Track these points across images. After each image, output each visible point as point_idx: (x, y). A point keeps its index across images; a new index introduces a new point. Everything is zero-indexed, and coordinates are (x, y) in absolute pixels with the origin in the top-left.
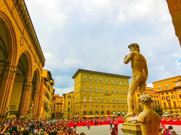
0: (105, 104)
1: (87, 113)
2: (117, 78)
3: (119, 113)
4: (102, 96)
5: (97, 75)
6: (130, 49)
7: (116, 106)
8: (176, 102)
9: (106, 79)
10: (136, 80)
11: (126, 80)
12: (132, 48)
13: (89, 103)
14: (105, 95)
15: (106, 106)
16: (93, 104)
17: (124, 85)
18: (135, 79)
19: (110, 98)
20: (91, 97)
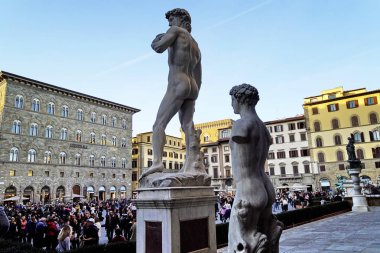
0: (71, 168)
1: (18, 190)
2: (107, 110)
3: (102, 189)
4: (65, 147)
5: (55, 94)
6: (170, 20)
7: (97, 173)
8: (219, 169)
9: (78, 107)
10: (177, 94)
11: (128, 115)
12: (175, 19)
13: (26, 166)
14: (73, 146)
15: (72, 173)
16: (38, 167)
17: (121, 126)
18: (174, 91)
19: (85, 154)
20: (32, 151)
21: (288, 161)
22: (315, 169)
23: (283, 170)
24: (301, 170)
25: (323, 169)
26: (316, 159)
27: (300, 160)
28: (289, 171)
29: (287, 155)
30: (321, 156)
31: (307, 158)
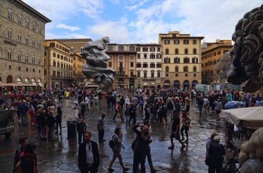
0: (5, 61)
2: (29, 16)
7: (23, 67)
15: (6, 66)
17: (38, 31)
19: (15, 51)
21: (149, 69)
22: (163, 75)
23: (145, 74)
24: (156, 75)
25: (167, 75)
26: (164, 70)
27: (156, 69)
28: (149, 75)
29: (149, 66)
30: (167, 68)
31: (160, 69)
